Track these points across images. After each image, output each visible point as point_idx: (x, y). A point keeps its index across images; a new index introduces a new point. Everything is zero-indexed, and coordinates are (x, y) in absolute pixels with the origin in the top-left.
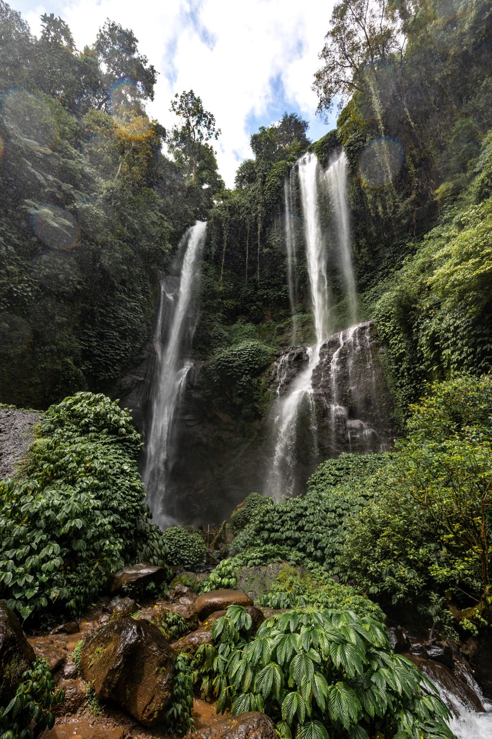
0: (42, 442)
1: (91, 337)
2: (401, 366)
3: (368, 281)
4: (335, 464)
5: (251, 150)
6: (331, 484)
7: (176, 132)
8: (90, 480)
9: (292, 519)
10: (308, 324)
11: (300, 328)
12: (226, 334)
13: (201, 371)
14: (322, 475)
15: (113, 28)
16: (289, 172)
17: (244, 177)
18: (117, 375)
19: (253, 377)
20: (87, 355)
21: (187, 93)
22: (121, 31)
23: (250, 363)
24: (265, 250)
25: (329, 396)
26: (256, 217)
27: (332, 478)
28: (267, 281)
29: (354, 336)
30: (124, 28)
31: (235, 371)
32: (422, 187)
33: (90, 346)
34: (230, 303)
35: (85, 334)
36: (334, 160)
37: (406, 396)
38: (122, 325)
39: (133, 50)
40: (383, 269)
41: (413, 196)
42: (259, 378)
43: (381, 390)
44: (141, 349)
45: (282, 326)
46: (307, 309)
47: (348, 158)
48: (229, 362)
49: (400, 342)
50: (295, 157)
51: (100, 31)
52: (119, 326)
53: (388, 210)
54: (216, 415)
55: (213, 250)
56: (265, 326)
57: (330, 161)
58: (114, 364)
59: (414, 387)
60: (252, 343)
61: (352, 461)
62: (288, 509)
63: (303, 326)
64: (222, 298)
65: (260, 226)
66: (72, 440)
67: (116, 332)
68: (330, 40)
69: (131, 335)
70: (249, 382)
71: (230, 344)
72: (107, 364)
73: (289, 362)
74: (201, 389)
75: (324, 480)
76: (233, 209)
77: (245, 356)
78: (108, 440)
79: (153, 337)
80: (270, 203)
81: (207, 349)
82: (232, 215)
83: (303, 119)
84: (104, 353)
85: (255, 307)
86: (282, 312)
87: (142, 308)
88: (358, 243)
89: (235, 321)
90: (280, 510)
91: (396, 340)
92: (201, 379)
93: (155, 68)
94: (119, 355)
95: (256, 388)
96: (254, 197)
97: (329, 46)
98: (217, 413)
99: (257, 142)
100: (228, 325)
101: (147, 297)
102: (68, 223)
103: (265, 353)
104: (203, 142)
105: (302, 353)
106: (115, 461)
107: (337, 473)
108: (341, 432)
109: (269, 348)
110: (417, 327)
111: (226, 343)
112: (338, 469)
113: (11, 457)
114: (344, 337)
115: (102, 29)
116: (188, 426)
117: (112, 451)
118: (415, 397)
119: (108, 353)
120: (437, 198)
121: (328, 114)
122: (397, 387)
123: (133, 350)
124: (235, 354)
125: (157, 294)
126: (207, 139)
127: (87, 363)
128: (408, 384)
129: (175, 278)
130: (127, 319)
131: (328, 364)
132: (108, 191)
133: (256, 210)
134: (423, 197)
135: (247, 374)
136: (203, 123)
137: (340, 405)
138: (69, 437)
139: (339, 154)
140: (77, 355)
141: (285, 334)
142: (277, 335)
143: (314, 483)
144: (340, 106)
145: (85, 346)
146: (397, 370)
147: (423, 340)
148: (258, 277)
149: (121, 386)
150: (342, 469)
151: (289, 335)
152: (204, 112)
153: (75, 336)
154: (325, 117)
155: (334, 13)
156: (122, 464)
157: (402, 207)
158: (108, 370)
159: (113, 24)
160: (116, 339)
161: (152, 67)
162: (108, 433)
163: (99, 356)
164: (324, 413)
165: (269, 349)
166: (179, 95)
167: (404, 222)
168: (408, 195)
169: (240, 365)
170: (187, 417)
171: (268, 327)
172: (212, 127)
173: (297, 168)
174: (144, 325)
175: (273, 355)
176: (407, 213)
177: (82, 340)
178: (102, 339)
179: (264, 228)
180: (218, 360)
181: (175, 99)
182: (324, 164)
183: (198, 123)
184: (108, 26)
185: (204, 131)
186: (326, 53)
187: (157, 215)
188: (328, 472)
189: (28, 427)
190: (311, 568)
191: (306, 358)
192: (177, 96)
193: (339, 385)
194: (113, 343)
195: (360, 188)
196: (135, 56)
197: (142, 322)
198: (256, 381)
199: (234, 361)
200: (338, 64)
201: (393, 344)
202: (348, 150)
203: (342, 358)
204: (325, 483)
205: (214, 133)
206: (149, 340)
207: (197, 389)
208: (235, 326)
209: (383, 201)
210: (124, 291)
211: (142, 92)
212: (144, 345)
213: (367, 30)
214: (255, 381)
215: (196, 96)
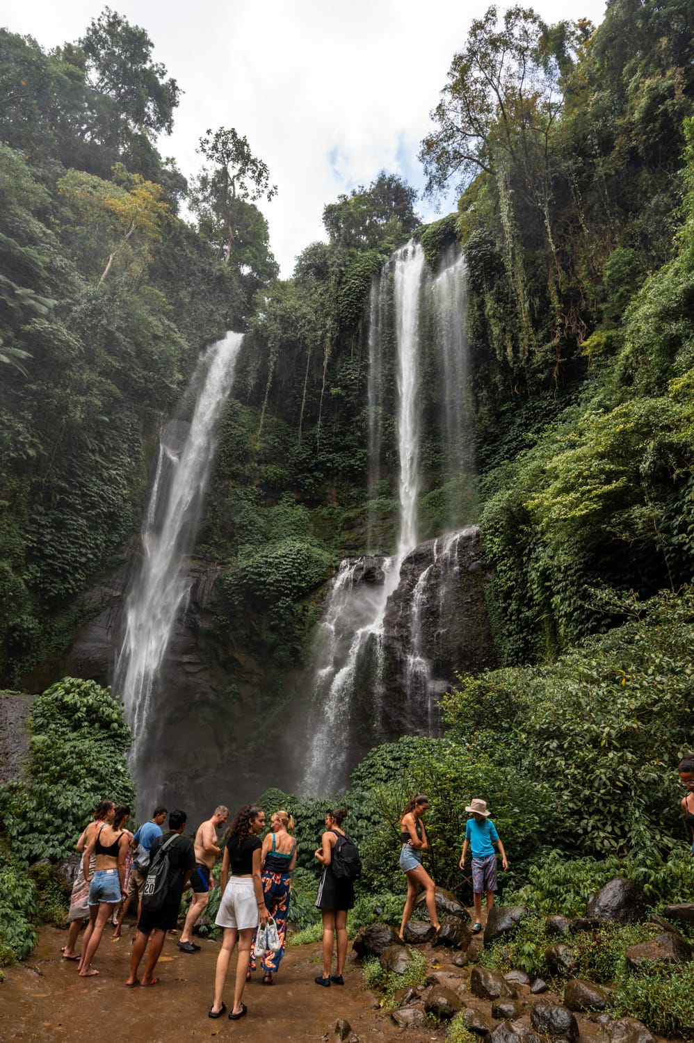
0: (39, 738)
1: (43, 526)
2: (510, 604)
3: (488, 456)
4: (392, 752)
5: (323, 227)
6: (382, 780)
7: (204, 180)
8: (90, 782)
9: (311, 827)
10: (390, 517)
11: (380, 522)
12: (261, 522)
13: (215, 585)
14: (372, 766)
15: (115, 22)
16: (380, 270)
17: (309, 267)
18: (78, 587)
19: (294, 601)
20: (33, 555)
21: (225, 129)
22: (126, 29)
23: (293, 578)
24: (334, 391)
25: (405, 640)
26: (323, 337)
27: (385, 771)
28: (334, 439)
29: (452, 550)
30: (131, 25)
31: (268, 590)
32: (570, 328)
33: (41, 542)
34: (272, 470)
35: (33, 521)
36: (448, 265)
37: (513, 650)
38: (93, 506)
39: (145, 57)
40: (511, 441)
41: (556, 341)
42: (306, 603)
43: (482, 637)
44: (120, 544)
45: (352, 514)
46: (394, 492)
47: (469, 266)
48: (260, 575)
49: (511, 569)
50: (393, 246)
51: (93, 25)
52: (87, 509)
53: (520, 355)
54: (233, 658)
55: (251, 382)
56: (325, 512)
57: (443, 264)
58: (76, 569)
59: (524, 638)
60: (298, 545)
61: (415, 748)
62: (310, 813)
63: (384, 519)
64: (259, 462)
65: (328, 351)
66: (67, 737)
67: (83, 517)
68: (448, 97)
69: (106, 523)
70: (289, 608)
71: (267, 539)
72: (64, 570)
73: (355, 581)
74: (213, 613)
75: (373, 774)
76: (286, 321)
77: (287, 566)
78: (100, 736)
79: (141, 524)
80: (346, 317)
81: (229, 545)
82: (285, 330)
83: (410, 185)
84: (61, 552)
85: (312, 481)
86: (354, 492)
87: (128, 479)
88: (476, 395)
89: (276, 501)
90: (299, 814)
91: (505, 565)
92: (214, 599)
93: (177, 84)
94: (85, 555)
95: (300, 619)
96: (322, 304)
97: (447, 104)
98: (236, 656)
99: (332, 215)
100: (265, 506)
101: (137, 460)
102: (24, 354)
103: (318, 563)
104: (248, 201)
105: (374, 568)
106: (109, 760)
107: (392, 764)
108: (419, 698)
109: (326, 554)
110: (529, 554)
111: (259, 537)
112: (394, 759)
113: (16, 756)
114: (440, 548)
115: (96, 22)
116: (187, 673)
117: (105, 748)
118: (524, 654)
119: (67, 553)
120: (588, 352)
121: (442, 199)
122: (504, 635)
123: (107, 547)
124: (271, 563)
125: (153, 453)
126: (254, 198)
127: (33, 567)
128: (517, 633)
129: (185, 423)
130: (101, 497)
131: (411, 590)
132: (90, 301)
133: (324, 326)
134: (569, 345)
135: (287, 596)
136: (250, 173)
137: (422, 656)
138: (63, 733)
139: (456, 254)
140: (19, 556)
141: (355, 530)
142: (343, 529)
143: (359, 778)
144: (459, 188)
145: (33, 541)
146: (505, 609)
147: (534, 575)
148: (318, 430)
149: (83, 605)
150: (399, 759)
151: (362, 530)
152: (252, 158)
153: (17, 526)
154: (437, 203)
155: (454, 63)
156: (115, 763)
157: (539, 356)
158: (65, 580)
159: (115, 16)
160: (81, 530)
161: (173, 82)
162: (101, 728)
163: (53, 557)
164: (396, 666)
165: (325, 556)
166: (214, 132)
167: (542, 376)
168: (548, 338)
169: (277, 581)
170: (186, 659)
171: (331, 514)
172: (264, 181)
173: (392, 266)
174: (129, 505)
175: (331, 566)
176: (547, 364)
177: (27, 532)
178: (59, 529)
179: (334, 356)
180: (244, 570)
181: (205, 136)
182: (433, 266)
183: (242, 171)
184: (106, 19)
185: (250, 184)
186: (441, 111)
187: (163, 324)
188: (380, 762)
189: (20, 721)
190: (300, 876)
191: (379, 578)
192: (209, 132)
193: (423, 625)
194: (76, 537)
195: (483, 315)
196: (147, 66)
197: (125, 501)
198: (301, 607)
199: (269, 574)
200: (458, 130)
201: (501, 571)
202: (469, 254)
203: (432, 582)
204: (373, 778)
205: (267, 191)
206: (136, 531)
207: (208, 613)
208: (276, 509)
209: (515, 339)
210: (101, 451)
211: (153, 118)
212: (126, 538)
213: (501, 93)
214: (298, 607)
215: (240, 136)
